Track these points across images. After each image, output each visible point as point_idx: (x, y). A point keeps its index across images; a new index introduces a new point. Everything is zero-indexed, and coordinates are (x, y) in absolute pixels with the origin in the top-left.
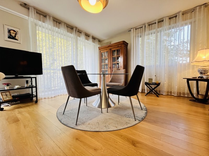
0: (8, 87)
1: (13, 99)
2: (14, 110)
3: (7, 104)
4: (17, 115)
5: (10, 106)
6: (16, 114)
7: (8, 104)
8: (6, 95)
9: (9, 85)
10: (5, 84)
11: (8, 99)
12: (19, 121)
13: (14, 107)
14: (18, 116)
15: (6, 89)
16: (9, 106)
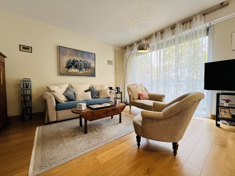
0: (228, 104)
1: (232, 119)
2: (229, 132)
3: (225, 122)
4: (229, 139)
5: (229, 125)
6: (229, 137)
7: (227, 122)
8: (225, 112)
9: (229, 102)
10: (225, 100)
11: (226, 116)
12: (226, 147)
13: (232, 129)
14: (228, 141)
15: (225, 106)
16: (227, 124)
